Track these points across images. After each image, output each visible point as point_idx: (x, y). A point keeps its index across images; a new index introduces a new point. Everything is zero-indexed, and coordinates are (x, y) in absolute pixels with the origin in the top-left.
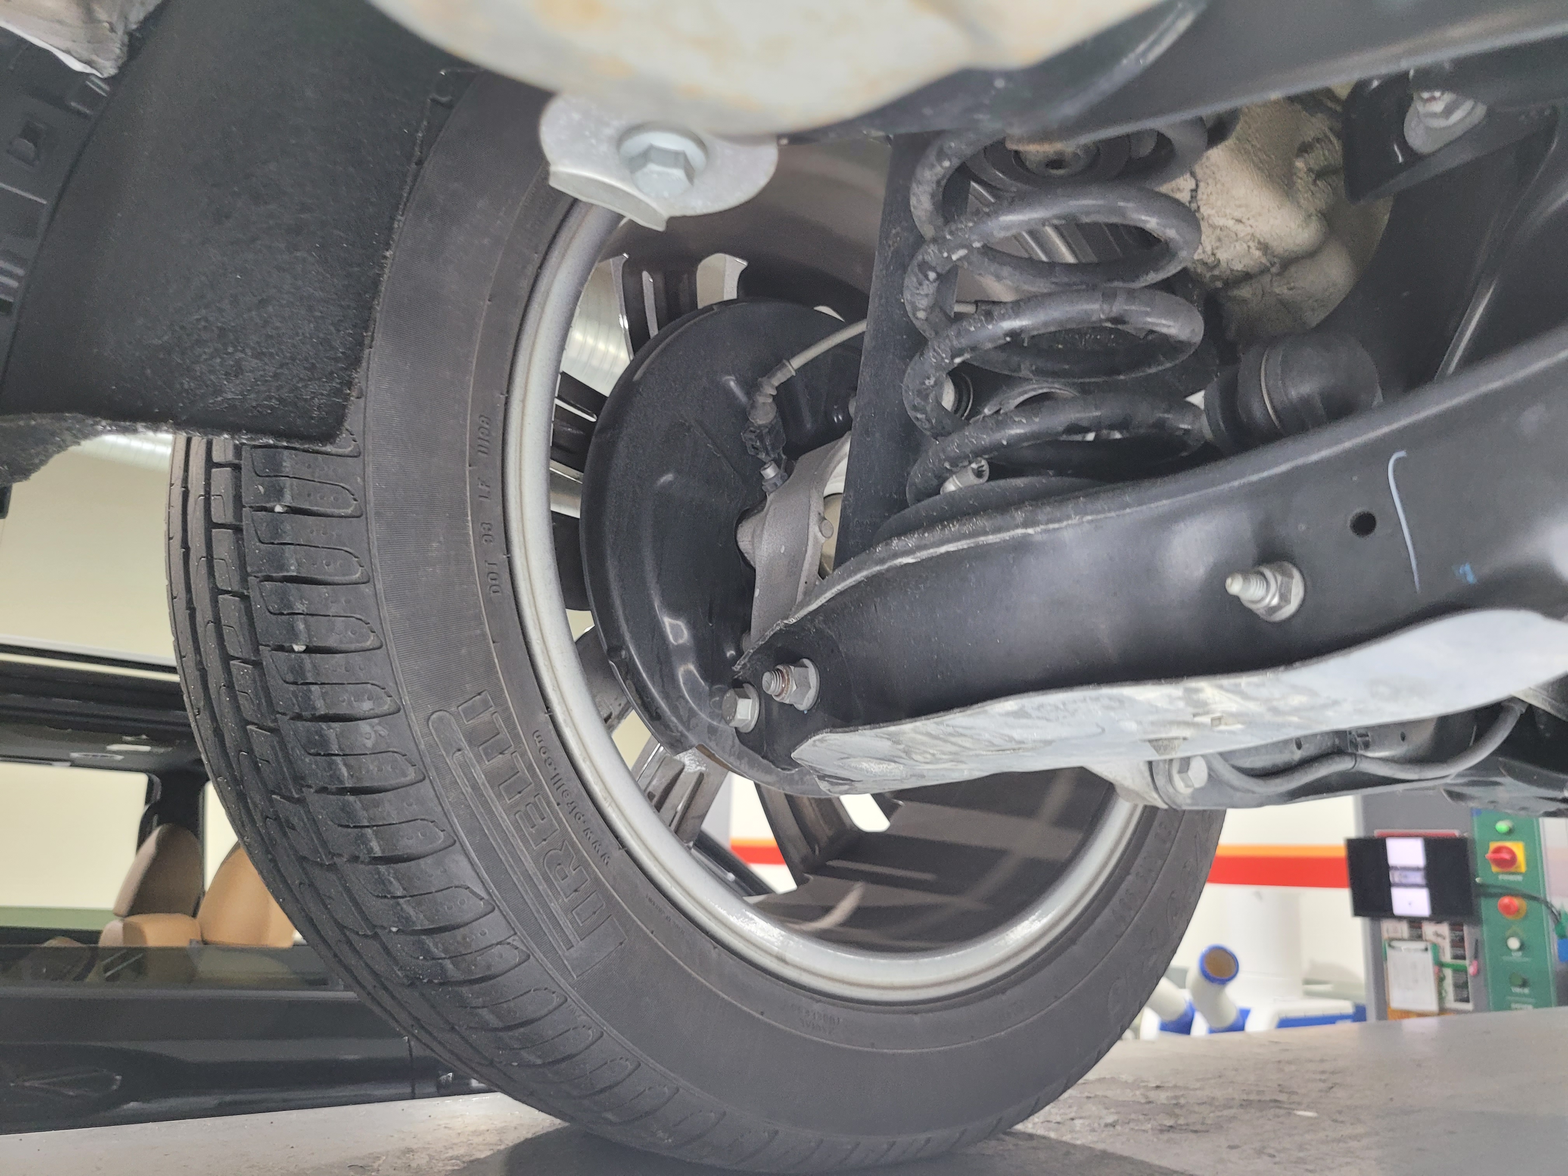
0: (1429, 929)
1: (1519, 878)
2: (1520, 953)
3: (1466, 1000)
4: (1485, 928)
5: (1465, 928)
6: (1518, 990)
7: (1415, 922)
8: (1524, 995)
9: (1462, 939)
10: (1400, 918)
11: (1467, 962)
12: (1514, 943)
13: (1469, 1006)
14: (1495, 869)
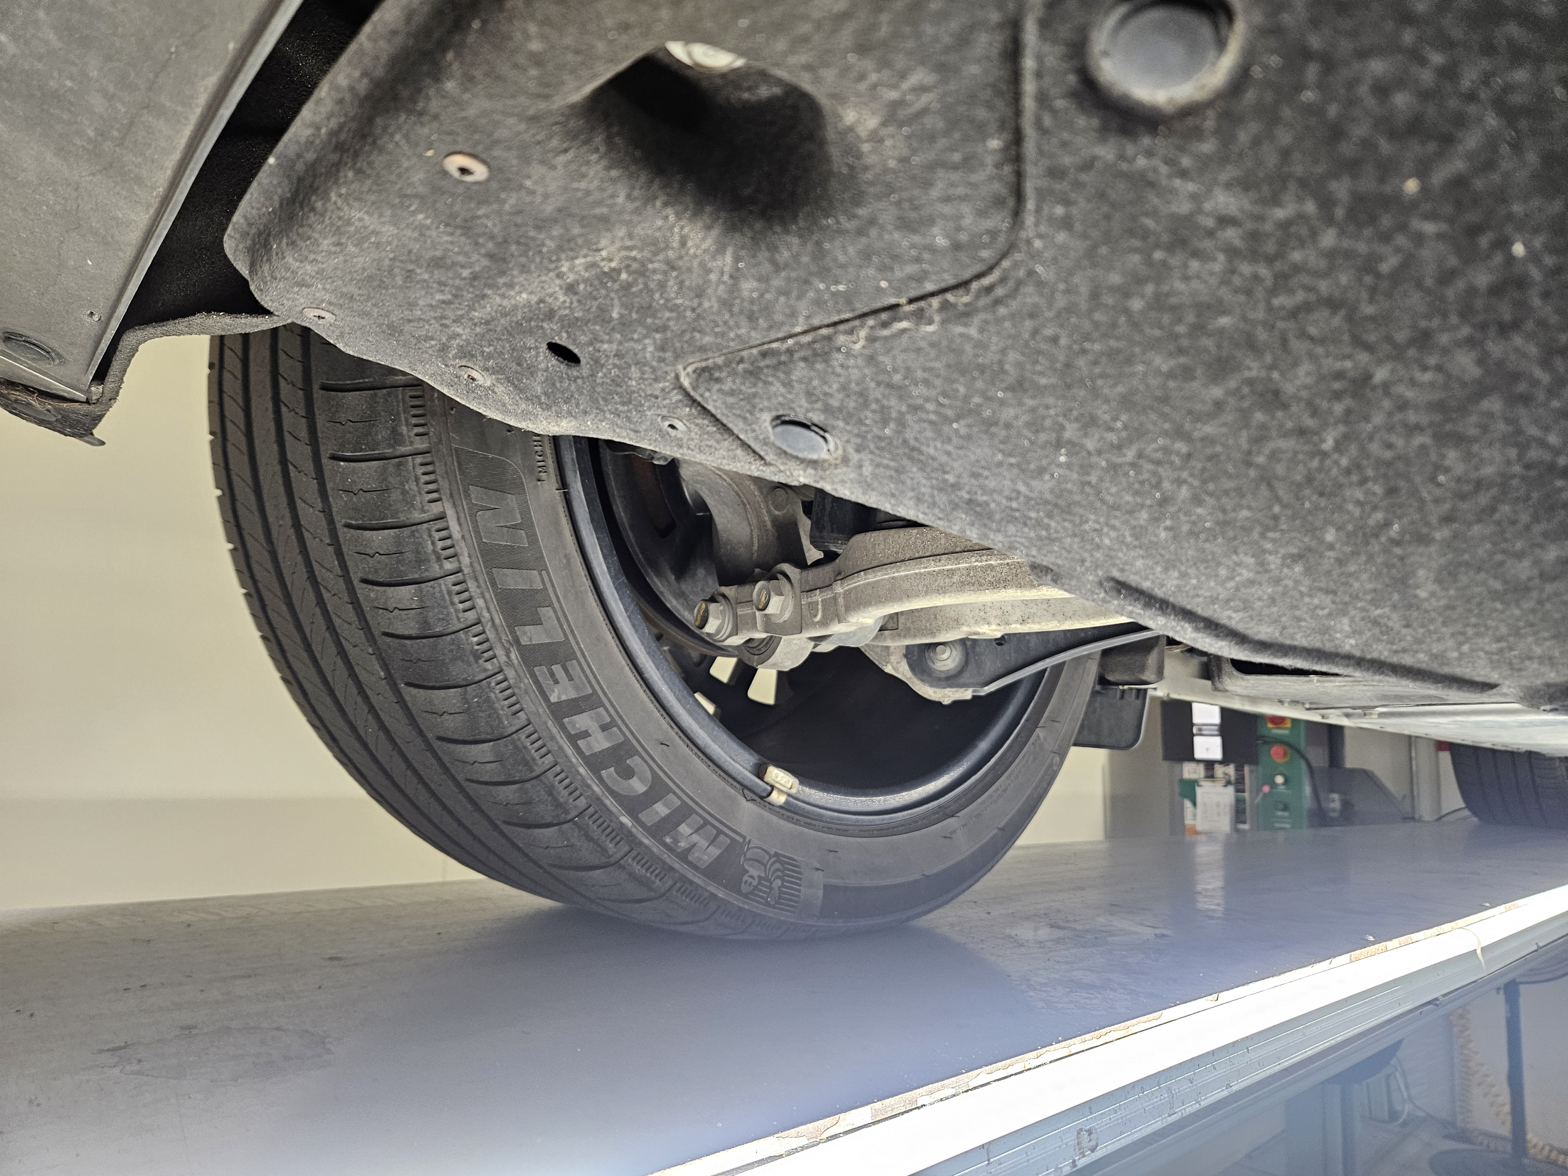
0: (1219, 770)
1: (1287, 732)
2: (1283, 787)
3: (1244, 822)
4: (1260, 769)
5: (1247, 769)
6: (1280, 813)
7: (1209, 765)
8: (1284, 818)
9: (1243, 778)
10: (1199, 761)
11: (1246, 795)
12: (1279, 780)
13: (1246, 827)
14: (1270, 725)
